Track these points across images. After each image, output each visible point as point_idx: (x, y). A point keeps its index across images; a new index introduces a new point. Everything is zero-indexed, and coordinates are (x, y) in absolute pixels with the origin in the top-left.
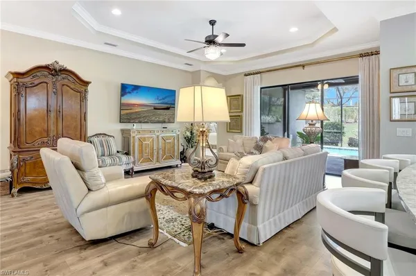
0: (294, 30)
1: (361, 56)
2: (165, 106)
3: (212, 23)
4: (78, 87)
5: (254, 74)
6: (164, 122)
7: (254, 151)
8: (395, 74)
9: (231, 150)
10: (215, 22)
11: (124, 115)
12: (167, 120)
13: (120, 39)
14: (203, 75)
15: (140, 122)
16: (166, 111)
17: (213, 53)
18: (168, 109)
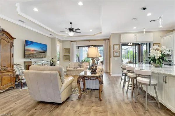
0: (91, 30)
1: (104, 40)
2: (43, 51)
3: (71, 23)
4: (9, 40)
5: (74, 41)
6: (43, 58)
7: (79, 67)
8: (114, 46)
9: (71, 67)
10: (72, 23)
11: (26, 55)
12: (44, 57)
13: (29, 20)
14: (56, 40)
15: (33, 58)
16: (43, 53)
17: (71, 34)
18: (44, 52)
